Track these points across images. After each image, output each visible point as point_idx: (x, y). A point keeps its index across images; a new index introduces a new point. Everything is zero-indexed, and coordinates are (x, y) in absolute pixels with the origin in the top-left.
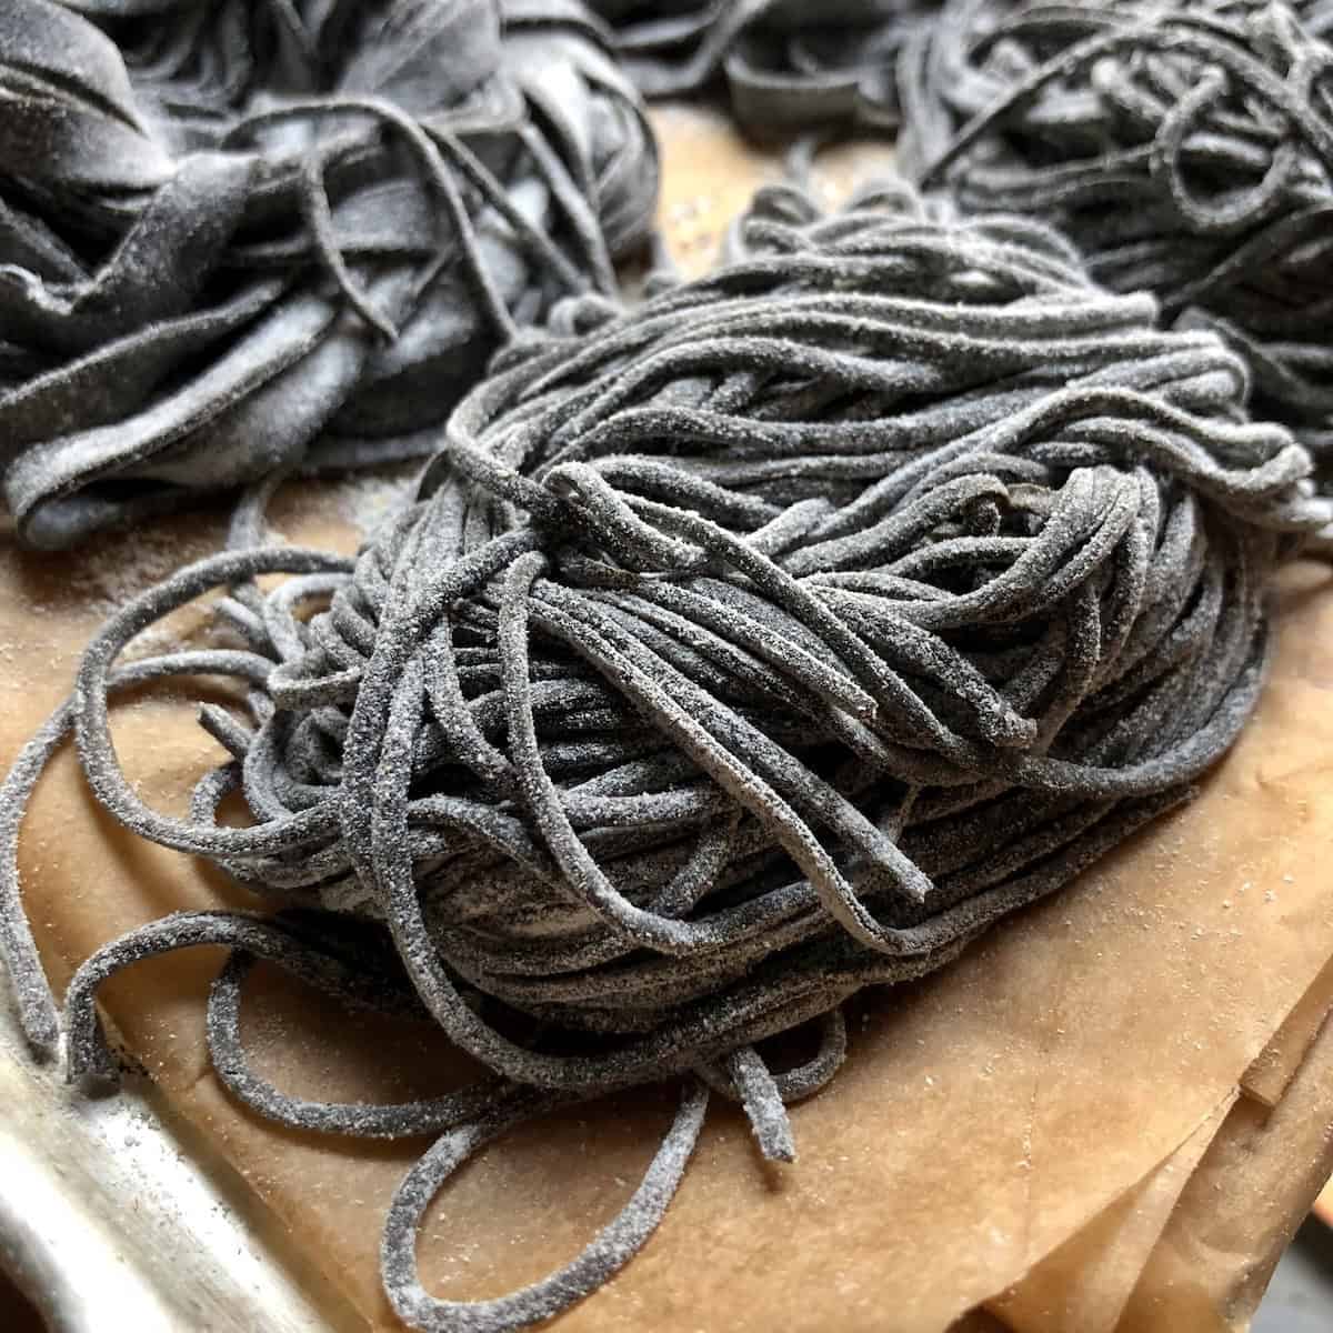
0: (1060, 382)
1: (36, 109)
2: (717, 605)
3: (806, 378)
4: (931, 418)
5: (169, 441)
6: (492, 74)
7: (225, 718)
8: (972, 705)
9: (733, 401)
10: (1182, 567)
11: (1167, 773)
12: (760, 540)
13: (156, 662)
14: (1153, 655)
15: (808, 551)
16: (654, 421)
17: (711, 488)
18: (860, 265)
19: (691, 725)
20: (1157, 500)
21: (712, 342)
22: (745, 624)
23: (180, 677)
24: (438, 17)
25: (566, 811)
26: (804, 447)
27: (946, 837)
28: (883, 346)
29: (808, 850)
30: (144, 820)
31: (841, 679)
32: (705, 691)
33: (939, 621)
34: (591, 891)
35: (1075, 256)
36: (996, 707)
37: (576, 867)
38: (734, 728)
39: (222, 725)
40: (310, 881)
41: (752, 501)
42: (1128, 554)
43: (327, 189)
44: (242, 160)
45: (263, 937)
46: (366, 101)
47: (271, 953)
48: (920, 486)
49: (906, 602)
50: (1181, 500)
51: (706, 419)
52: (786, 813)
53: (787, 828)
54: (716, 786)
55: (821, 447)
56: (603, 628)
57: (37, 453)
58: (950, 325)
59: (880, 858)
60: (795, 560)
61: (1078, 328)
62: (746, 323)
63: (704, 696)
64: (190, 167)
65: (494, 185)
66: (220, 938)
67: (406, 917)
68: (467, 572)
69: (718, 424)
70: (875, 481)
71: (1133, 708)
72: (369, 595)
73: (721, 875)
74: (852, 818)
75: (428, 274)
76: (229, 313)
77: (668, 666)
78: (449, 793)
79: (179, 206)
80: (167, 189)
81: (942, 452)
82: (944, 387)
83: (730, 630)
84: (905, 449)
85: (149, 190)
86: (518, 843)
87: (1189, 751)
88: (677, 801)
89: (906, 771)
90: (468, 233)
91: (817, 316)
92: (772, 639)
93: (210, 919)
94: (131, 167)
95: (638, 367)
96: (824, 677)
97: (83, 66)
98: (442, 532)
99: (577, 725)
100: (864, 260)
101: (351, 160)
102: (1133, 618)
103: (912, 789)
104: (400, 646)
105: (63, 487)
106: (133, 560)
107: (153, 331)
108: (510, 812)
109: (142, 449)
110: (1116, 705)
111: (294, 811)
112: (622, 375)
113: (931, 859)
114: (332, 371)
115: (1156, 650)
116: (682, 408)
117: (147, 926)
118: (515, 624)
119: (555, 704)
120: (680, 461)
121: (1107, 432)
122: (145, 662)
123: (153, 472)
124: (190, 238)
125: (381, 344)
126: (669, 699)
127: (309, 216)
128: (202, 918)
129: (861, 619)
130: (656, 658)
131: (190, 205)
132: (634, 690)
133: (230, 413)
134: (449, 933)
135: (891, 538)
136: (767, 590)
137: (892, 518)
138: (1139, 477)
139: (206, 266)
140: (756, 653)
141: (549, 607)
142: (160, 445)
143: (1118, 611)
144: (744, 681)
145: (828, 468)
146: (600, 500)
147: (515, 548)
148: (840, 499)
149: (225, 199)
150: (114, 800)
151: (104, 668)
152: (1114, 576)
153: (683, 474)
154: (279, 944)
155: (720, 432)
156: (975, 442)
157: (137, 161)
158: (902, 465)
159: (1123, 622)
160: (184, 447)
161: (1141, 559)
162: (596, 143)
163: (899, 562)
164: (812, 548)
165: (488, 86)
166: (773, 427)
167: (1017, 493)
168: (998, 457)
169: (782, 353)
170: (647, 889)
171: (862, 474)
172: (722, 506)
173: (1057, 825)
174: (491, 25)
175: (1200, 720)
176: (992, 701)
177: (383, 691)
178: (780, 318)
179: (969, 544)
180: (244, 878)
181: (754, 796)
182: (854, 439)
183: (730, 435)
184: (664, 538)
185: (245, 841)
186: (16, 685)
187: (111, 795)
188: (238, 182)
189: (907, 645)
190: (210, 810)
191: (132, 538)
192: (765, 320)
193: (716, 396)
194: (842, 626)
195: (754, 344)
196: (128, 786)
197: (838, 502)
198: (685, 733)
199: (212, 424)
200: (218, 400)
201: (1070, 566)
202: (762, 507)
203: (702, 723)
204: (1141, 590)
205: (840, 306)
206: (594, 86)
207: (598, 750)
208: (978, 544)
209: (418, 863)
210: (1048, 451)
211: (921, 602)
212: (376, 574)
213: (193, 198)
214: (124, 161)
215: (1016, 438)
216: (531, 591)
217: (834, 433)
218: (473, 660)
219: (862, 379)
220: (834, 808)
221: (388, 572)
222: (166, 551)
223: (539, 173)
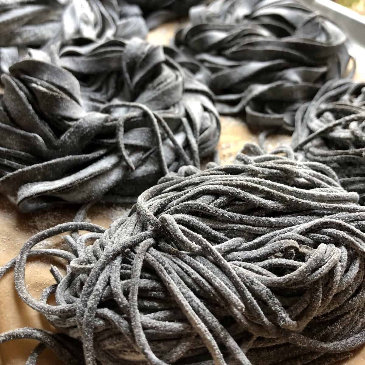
0: (322, 215)
1: (52, 95)
2: (201, 265)
3: (244, 201)
4: (280, 219)
5: (64, 188)
6: (178, 103)
7: (57, 271)
8: (276, 313)
9: (220, 204)
10: (353, 280)
11: (341, 347)
12: (220, 248)
13: (44, 250)
14: (341, 307)
15: (235, 253)
16: (195, 206)
17: (209, 228)
18: (266, 171)
19: (185, 303)
20: (347, 258)
21: (217, 186)
22: (208, 273)
23: (49, 256)
24: (166, 85)
25: (141, 322)
26: (240, 221)
27: (264, 354)
28: (269, 196)
29: (215, 350)
30: (26, 297)
31: (235, 297)
32: (192, 292)
33: (270, 284)
34: (143, 350)
35: (337, 177)
36: (284, 315)
37: (140, 341)
38: (199, 306)
39: (56, 273)
40: (66, 326)
41: (221, 235)
42: (334, 274)
43: (124, 127)
44: (103, 116)
45: (49, 340)
46: (141, 105)
47: (50, 346)
48: (273, 240)
49: (261, 276)
50: (356, 259)
51: (211, 208)
52: (209, 337)
53: (209, 342)
54: (190, 324)
55: (245, 222)
56: (165, 266)
57: (28, 185)
58: (291, 193)
59: (238, 358)
60: (230, 256)
61: (331, 200)
62: (228, 182)
63: (191, 294)
64: (89, 115)
65: (171, 132)
66: (37, 338)
67: (88, 344)
68: (130, 242)
69: (214, 210)
70: (260, 235)
71: (334, 323)
72: (104, 242)
73: (187, 352)
74: (232, 342)
75: (148, 153)
76: (90, 156)
77: (182, 282)
78: (110, 308)
79: (83, 125)
80: (81, 120)
81: (282, 230)
82: (286, 211)
83: (204, 274)
84: (271, 227)
85: (76, 120)
86: (125, 329)
87: (350, 341)
88: (176, 326)
89: (252, 330)
90: (161, 144)
91: (250, 184)
92: (216, 279)
93: (35, 331)
94: (74, 113)
95: (195, 189)
96: (230, 295)
97: (68, 86)
98: (129, 228)
99: (151, 295)
100: (268, 170)
101: (133, 120)
102: (334, 294)
103: (254, 336)
104: (106, 260)
105: (32, 196)
106: (47, 219)
107: (68, 157)
108: (126, 319)
109: (56, 189)
110: (327, 321)
111: (67, 303)
112: (190, 191)
113: (258, 361)
114: (115, 176)
115: (343, 305)
116: (204, 204)
117: (17, 329)
118: (139, 260)
119: (146, 287)
120: (201, 219)
121: (334, 233)
122: (41, 250)
123: (59, 195)
124: (85, 134)
125: (130, 170)
126: (180, 292)
127: (118, 133)
128: (33, 331)
129: (245, 278)
130: (179, 279)
131: (86, 125)
132: (170, 288)
133: (83, 183)
134: (101, 352)
135: (261, 254)
136: (217, 264)
137: (263, 248)
138: (342, 249)
139: (87, 142)
140: (211, 284)
141: (151, 256)
142: (61, 189)
143: (328, 291)
144: (205, 291)
145: (246, 229)
146: (172, 227)
147: (146, 236)
148: (248, 239)
149: (96, 126)
150: (19, 289)
151: (28, 249)
152: (329, 280)
153: (201, 223)
154: (53, 343)
155: (214, 213)
156: (293, 229)
157: (76, 111)
158: (269, 232)
159: (330, 295)
160: (68, 190)
161: (338, 276)
162: (202, 125)
163: (262, 262)
164: (236, 253)
165: (176, 105)
166: (231, 214)
167: (302, 248)
168: (298, 235)
169: (237, 193)
170: (162, 352)
171: (257, 233)
172: (211, 234)
173: (302, 357)
174: (181, 89)
175: (356, 331)
176: (283, 313)
177: (98, 273)
178: (239, 182)
179: (284, 261)
180: (49, 320)
181: (200, 330)
182: (255, 222)
183: (217, 214)
184: (190, 242)
185: (50, 310)
186: (4, 249)
187: (19, 287)
188: (100, 122)
189: (258, 290)
190: (46, 297)
191: (49, 213)
192: (234, 182)
193: (215, 202)
194: (239, 279)
195: (230, 189)
196: (25, 285)
197: (248, 240)
198: (182, 305)
199: (78, 185)
200: (81, 179)
201: (314, 274)
202: (224, 237)
203: (189, 302)
204: (337, 286)
205: (258, 182)
206: (206, 109)
207: (156, 304)
208: (286, 261)
209: (96, 328)
210: (314, 236)
211: (266, 277)
212: (108, 237)
213: (88, 124)
214: (72, 111)
215: (305, 230)
216: (147, 250)
217: (249, 219)
218: (126, 269)
219: (260, 204)
220: (226, 338)
221: (111, 236)
222: (57, 218)
223: (184, 131)
